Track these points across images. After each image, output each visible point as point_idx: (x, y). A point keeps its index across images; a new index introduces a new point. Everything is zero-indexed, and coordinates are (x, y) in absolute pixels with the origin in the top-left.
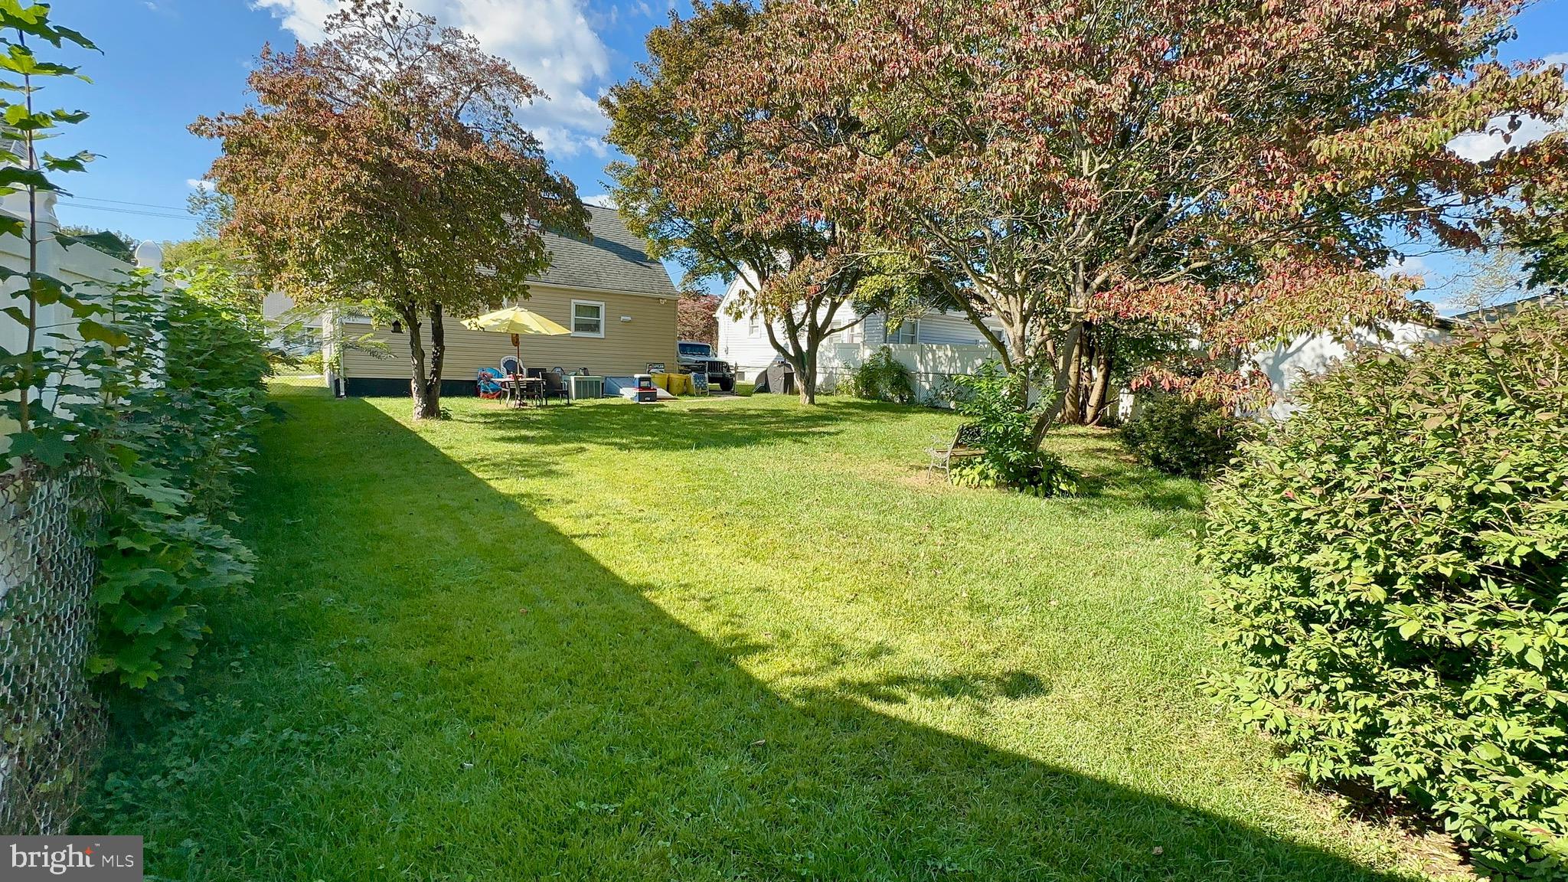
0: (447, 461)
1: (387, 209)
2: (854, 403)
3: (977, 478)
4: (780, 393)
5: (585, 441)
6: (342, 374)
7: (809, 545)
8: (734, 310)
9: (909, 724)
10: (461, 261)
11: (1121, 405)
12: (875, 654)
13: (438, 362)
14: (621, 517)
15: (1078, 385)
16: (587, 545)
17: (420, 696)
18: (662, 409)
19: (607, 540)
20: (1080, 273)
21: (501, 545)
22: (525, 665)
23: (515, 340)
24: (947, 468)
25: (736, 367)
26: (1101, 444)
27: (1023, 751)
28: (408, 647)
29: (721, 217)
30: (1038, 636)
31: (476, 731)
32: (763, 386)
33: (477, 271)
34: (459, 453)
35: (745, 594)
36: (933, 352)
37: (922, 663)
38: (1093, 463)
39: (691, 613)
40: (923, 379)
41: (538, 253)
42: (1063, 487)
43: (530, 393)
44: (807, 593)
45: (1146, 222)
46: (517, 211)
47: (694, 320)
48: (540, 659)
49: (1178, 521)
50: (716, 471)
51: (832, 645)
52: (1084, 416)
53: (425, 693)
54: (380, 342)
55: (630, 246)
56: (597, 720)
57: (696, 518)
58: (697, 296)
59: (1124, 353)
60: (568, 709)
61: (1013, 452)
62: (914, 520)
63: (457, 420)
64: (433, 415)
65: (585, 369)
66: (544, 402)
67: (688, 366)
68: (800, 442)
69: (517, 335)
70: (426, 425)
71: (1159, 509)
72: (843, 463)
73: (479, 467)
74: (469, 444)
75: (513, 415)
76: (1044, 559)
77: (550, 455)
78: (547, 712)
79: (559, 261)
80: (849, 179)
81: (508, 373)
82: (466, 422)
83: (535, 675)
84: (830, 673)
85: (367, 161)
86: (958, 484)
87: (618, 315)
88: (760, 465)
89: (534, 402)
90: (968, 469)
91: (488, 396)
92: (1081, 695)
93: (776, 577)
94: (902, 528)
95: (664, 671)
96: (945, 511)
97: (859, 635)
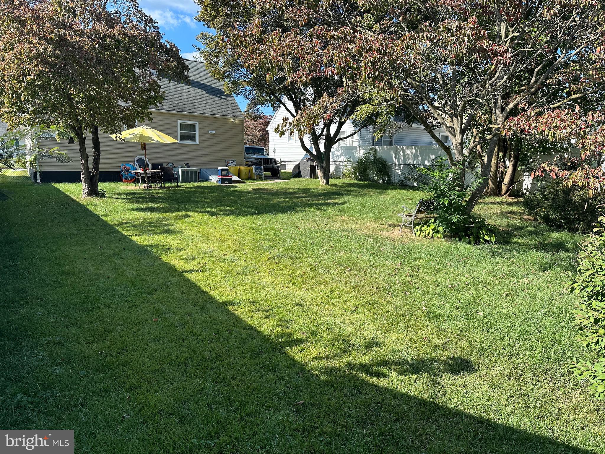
0: (105, 224)
1: (64, 68)
2: (353, 184)
3: (431, 232)
4: (308, 178)
5: (190, 211)
6: (38, 169)
7: (327, 275)
8: (280, 130)
9: (391, 390)
10: (109, 98)
11: (524, 183)
12: (370, 345)
13: (97, 161)
14: (213, 259)
15: (497, 170)
16: (193, 277)
17: (96, 373)
18: (236, 189)
19: (205, 274)
20: (499, 102)
21: (140, 278)
22: (157, 354)
23: (144, 147)
24: (412, 226)
25: (281, 162)
26: (511, 209)
27: (461, 408)
28: (87, 343)
29: (271, 72)
30: (471, 335)
31: (130, 395)
32: (297, 173)
33: (119, 104)
34: (113, 219)
35: (290, 307)
36: (404, 151)
37: (398, 352)
38: (506, 221)
39: (257, 320)
40: (397, 168)
41: (157, 92)
42: (486, 238)
43: (154, 180)
44: (327, 306)
45: (542, 67)
46: (143, 66)
47: (255, 133)
48: (167, 351)
49: (560, 259)
50: (270, 228)
51: (343, 340)
52: (501, 191)
53: (99, 371)
54: (63, 152)
55: (213, 86)
56: (202, 389)
57: (258, 259)
58: (256, 118)
59: (526, 151)
60: (185, 381)
61: (455, 216)
62: (392, 260)
63: (109, 197)
64: (94, 194)
65: (187, 164)
66: (163, 185)
67: (251, 162)
68: (321, 209)
69: (144, 143)
70: (90, 201)
71: (548, 252)
72: (347, 223)
73: (125, 228)
74: (117, 212)
75: (144, 193)
76: (474, 285)
77: (167, 219)
78: (172, 383)
79: (170, 97)
80: (352, 48)
81: (140, 167)
82: (115, 198)
83: (164, 360)
84: (342, 358)
85: (51, 38)
86: (419, 236)
87: (207, 130)
88: (297, 225)
89: (156, 185)
90: (425, 226)
91: (127, 181)
92: (497, 372)
93: (308, 296)
94: (384, 265)
95: (241, 357)
96: (411, 253)
97: (359, 333)
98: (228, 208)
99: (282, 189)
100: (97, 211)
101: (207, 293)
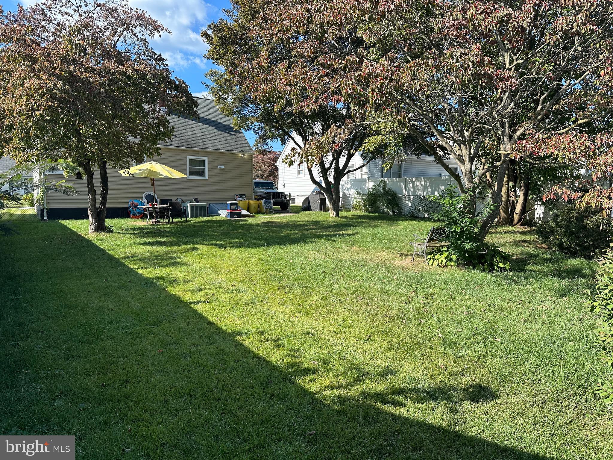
0: (111, 258)
1: (73, 103)
2: (364, 216)
3: (444, 261)
4: (318, 211)
5: (198, 243)
6: (45, 206)
7: (338, 304)
8: (289, 160)
9: (408, 419)
10: (118, 133)
11: (536, 212)
12: (385, 373)
13: (104, 197)
14: (221, 290)
15: (508, 200)
16: (199, 308)
17: (96, 406)
18: (245, 222)
19: (212, 304)
20: (507, 129)
21: (145, 309)
22: (161, 385)
23: (152, 182)
24: (424, 254)
25: (290, 195)
26: (524, 237)
27: (483, 436)
28: (88, 375)
29: (279, 102)
30: (489, 361)
31: (132, 428)
32: (307, 206)
33: (128, 140)
34: (119, 253)
35: (300, 337)
36: (413, 183)
37: (414, 380)
38: (520, 250)
39: (266, 350)
40: (407, 199)
41: (166, 128)
42: (501, 265)
43: (162, 215)
44: (339, 335)
45: (547, 95)
46: (152, 102)
47: (263, 167)
48: (171, 381)
49: (578, 285)
50: (280, 259)
51: (356, 369)
52: (513, 220)
53: (99, 404)
54: (69, 185)
55: (222, 122)
56: (208, 420)
57: (267, 289)
58: (265, 152)
59: (536, 179)
60: (190, 413)
61: (467, 243)
62: (405, 288)
63: (116, 232)
64: (101, 230)
65: (196, 199)
66: (171, 220)
67: (260, 196)
68: (330, 240)
69: (153, 179)
70: (97, 236)
71: (564, 278)
72: (358, 253)
73: (131, 261)
74: (124, 247)
75: (151, 228)
76: (491, 311)
77: (175, 253)
78: (176, 415)
79: (179, 133)
80: (358, 75)
81: (148, 202)
82: (122, 234)
83: (168, 392)
84: (356, 387)
85: (61, 74)
86: (432, 265)
87: (216, 165)
88: (307, 255)
89: (165, 220)
90: (438, 255)
91: (135, 217)
92: (519, 399)
93: (318, 325)
94: (397, 293)
95: (250, 387)
96: (424, 282)
97: (373, 362)
98: (237, 240)
99: (291, 221)
100: (104, 246)
101: (214, 324)
